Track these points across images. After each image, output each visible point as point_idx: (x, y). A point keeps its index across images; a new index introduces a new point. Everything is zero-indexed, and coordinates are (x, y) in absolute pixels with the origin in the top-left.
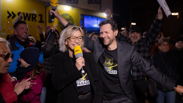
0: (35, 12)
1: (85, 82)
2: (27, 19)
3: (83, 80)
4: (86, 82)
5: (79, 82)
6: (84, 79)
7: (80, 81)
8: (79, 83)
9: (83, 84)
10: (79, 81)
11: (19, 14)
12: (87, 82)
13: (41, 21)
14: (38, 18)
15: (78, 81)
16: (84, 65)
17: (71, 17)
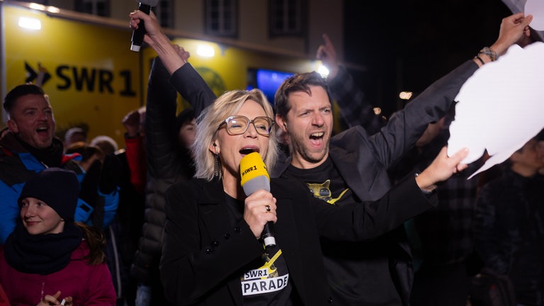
0: (109, 65)
1: (275, 280)
2: (85, 86)
3: (265, 274)
4: (278, 280)
5: (254, 281)
6: (270, 272)
7: (257, 277)
8: (251, 283)
9: (266, 289)
10: (254, 277)
11: (59, 70)
12: (280, 282)
13: (128, 92)
14: (118, 84)
15: (250, 278)
16: (272, 217)
17: (217, 76)
